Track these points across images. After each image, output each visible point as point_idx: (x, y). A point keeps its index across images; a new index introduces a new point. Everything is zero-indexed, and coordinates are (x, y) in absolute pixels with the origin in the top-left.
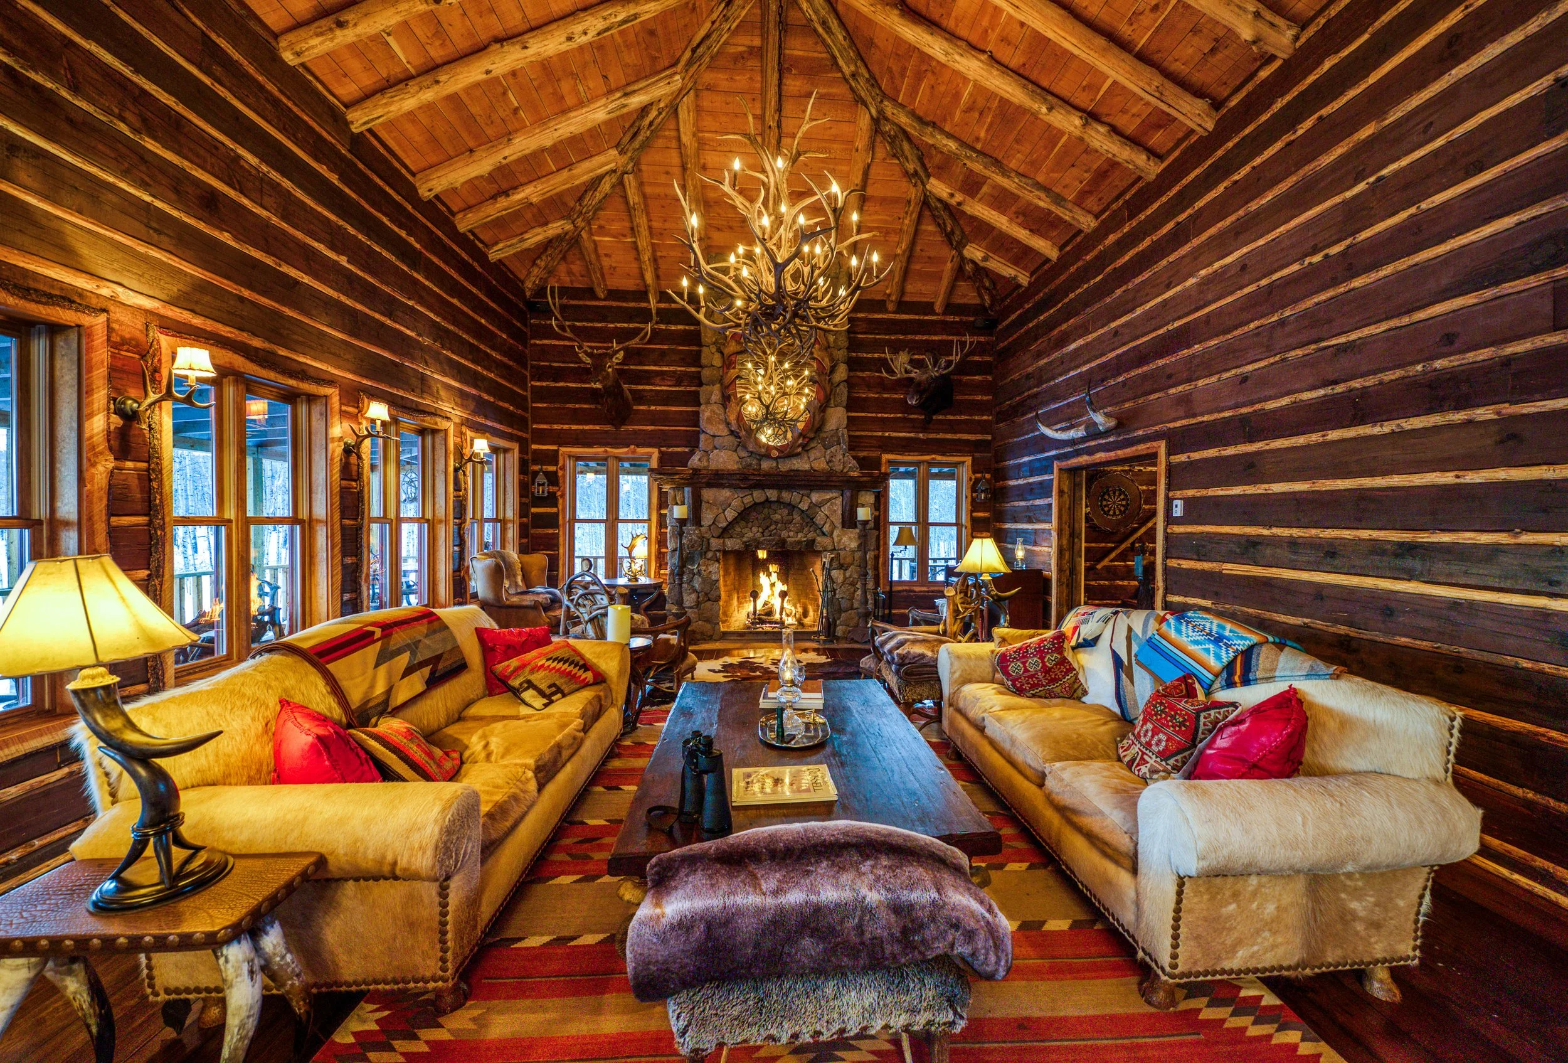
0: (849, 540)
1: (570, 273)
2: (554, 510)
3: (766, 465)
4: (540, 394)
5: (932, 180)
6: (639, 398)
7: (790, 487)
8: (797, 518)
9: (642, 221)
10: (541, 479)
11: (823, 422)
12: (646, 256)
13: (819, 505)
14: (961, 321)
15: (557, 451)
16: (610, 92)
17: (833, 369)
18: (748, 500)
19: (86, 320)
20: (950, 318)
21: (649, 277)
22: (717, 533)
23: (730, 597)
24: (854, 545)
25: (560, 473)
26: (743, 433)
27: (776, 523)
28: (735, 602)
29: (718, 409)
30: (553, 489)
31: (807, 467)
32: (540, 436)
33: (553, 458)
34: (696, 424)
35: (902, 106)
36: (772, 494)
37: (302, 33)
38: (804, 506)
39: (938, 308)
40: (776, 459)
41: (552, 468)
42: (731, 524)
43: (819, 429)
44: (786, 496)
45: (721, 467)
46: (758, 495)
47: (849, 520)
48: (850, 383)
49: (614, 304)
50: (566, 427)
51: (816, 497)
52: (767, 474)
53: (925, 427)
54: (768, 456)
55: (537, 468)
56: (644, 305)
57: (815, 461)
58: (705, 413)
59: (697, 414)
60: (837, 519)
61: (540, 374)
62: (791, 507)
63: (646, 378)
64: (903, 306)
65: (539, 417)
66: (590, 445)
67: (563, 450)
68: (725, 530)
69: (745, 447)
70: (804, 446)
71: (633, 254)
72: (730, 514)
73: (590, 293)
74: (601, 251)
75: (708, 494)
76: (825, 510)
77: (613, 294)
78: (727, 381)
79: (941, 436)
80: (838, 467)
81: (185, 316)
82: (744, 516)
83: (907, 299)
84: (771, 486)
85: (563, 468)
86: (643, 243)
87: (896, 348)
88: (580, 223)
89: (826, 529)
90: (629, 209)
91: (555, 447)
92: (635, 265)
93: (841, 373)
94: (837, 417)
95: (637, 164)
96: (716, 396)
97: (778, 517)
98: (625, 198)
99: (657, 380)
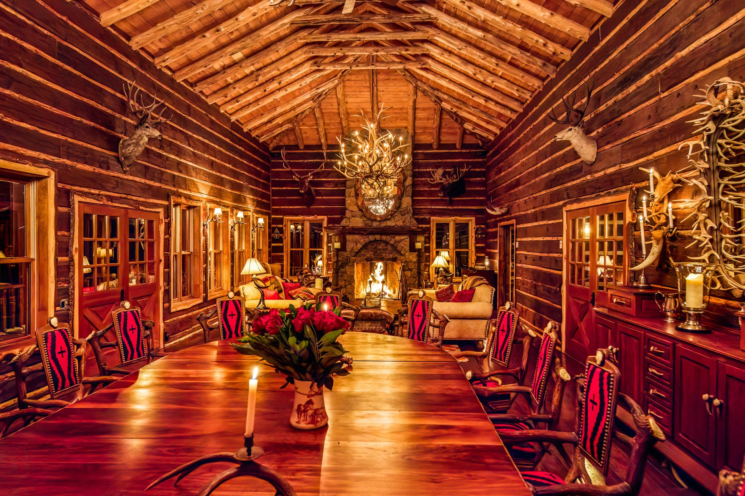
0: (413, 257)
1: (289, 140)
2: (281, 244)
3: (375, 224)
4: (275, 193)
5: (443, 103)
6: (318, 193)
7: (386, 234)
8: (389, 247)
9: (321, 122)
10: (277, 231)
11: (400, 204)
12: (322, 134)
13: (399, 242)
14: (469, 152)
15: (283, 218)
16: (311, 89)
17: (405, 180)
18: (367, 240)
19: (198, 204)
20: (464, 151)
21: (323, 141)
22: (353, 254)
23: (359, 283)
24: (415, 260)
25: (284, 228)
26: (364, 210)
27: (380, 250)
28: (362, 286)
29: (354, 199)
30: (281, 235)
31: (393, 224)
32: (276, 212)
33: (281, 221)
34: (344, 204)
35: (425, 83)
36: (378, 237)
37: (227, 104)
38: (392, 242)
39: (458, 146)
40: (380, 221)
41: (281, 226)
42: (360, 251)
43: (399, 207)
44: (384, 237)
45: (355, 225)
46: (371, 238)
47: (412, 248)
48: (414, 185)
49: (307, 151)
50: (287, 207)
51: (397, 238)
52: (376, 228)
53: (451, 203)
54: (376, 220)
55: (275, 226)
56: (320, 151)
57: (397, 222)
58: (348, 201)
59: (344, 200)
60: (407, 248)
61: (275, 184)
62: (387, 243)
63: (321, 184)
64: (441, 146)
65: (275, 203)
66: (297, 215)
67: (285, 217)
68: (357, 253)
69: (365, 216)
70: (392, 215)
71: (316, 132)
72: (359, 246)
73: (297, 147)
74: (303, 132)
75: (349, 237)
76: (402, 244)
77: (307, 147)
78: (357, 188)
79: (460, 207)
80: (408, 224)
81: (211, 198)
82: (365, 247)
83: (442, 142)
84: (378, 234)
85: (285, 226)
86: (321, 129)
87: (437, 166)
88: (295, 124)
89: (402, 252)
90: (316, 119)
91: (282, 217)
92: (317, 136)
93: (409, 181)
94: (407, 201)
95: (320, 105)
96: (353, 193)
97: (380, 247)
98: (314, 114)
99: (326, 185)
